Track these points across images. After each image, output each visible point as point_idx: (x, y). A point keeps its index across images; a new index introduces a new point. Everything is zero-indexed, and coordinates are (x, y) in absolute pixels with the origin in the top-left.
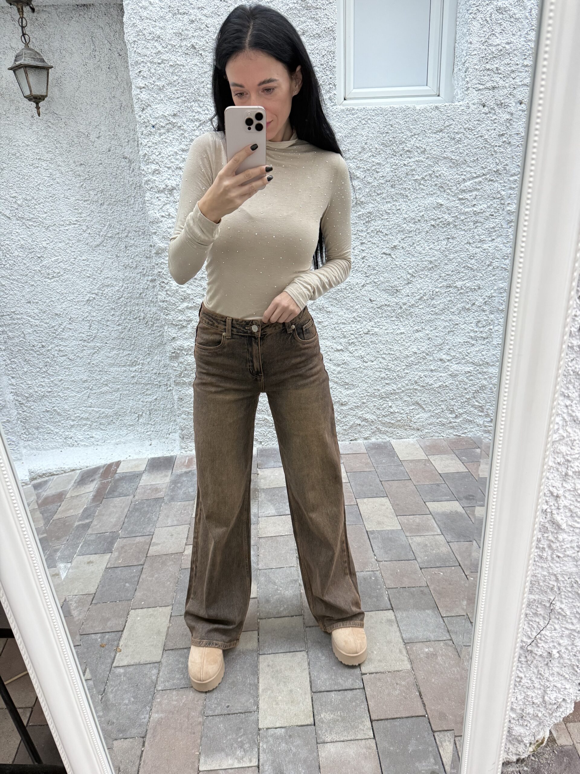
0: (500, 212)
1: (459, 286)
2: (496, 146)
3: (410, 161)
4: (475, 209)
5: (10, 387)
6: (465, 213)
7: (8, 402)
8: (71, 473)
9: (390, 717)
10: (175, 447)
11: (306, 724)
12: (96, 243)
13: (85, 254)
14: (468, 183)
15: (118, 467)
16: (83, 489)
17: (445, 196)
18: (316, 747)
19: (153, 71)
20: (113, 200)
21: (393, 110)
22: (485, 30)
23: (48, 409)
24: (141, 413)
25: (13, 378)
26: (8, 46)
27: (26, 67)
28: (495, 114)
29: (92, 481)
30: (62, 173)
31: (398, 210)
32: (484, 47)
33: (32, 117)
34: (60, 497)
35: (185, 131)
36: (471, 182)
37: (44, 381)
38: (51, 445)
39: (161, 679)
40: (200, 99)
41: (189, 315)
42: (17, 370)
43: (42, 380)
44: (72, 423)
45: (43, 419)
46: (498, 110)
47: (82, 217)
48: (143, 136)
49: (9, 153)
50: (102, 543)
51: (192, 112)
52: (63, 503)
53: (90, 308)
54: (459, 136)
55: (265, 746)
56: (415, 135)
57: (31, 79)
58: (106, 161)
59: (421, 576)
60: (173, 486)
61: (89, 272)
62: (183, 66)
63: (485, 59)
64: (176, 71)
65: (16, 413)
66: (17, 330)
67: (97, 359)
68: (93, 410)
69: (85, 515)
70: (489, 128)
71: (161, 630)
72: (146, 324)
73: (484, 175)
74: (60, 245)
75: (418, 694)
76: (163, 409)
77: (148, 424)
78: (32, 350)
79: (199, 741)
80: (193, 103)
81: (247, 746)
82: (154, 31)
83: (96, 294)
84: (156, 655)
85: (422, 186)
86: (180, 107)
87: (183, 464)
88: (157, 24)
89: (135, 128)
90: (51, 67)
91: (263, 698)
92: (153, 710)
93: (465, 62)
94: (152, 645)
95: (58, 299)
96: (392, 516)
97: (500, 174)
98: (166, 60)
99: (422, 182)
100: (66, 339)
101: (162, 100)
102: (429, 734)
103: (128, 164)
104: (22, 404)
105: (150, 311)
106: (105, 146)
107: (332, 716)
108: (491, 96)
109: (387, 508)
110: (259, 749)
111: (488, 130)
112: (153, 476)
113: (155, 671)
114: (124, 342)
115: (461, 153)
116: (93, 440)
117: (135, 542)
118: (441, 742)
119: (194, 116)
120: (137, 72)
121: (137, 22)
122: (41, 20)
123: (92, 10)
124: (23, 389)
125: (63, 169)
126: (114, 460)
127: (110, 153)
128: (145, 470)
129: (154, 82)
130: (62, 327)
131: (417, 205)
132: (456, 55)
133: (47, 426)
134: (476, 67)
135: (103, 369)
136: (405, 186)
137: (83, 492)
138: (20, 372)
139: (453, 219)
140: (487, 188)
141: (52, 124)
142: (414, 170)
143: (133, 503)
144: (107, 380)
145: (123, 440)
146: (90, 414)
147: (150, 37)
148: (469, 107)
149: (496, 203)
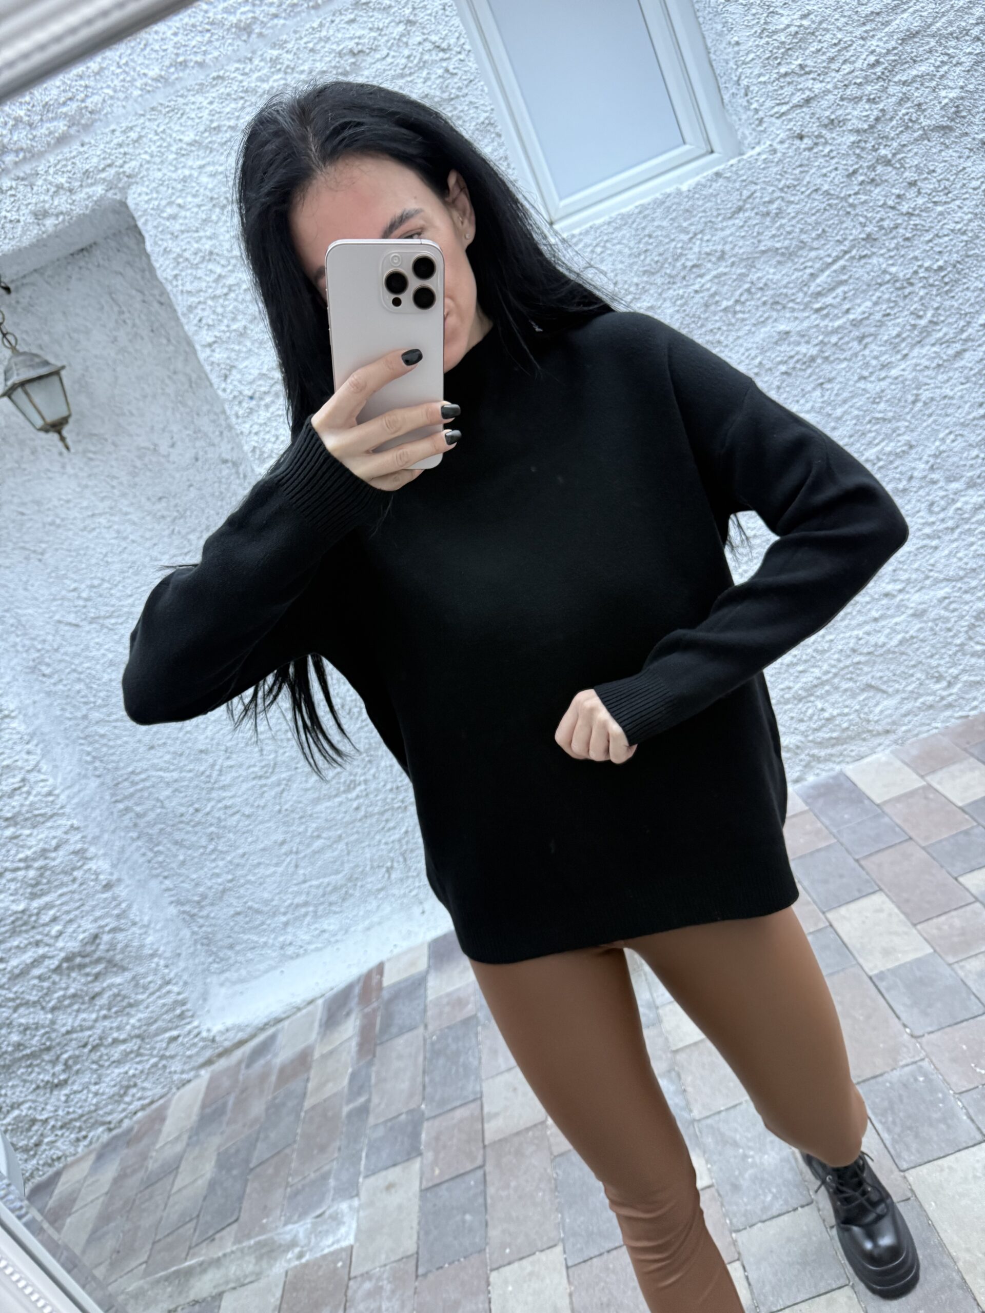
2: (850, 195)
3: (703, 281)
4: (851, 317)
5: (166, 895)
6: (835, 331)
8: (310, 1008)
14: (822, 278)
15: (382, 976)
16: (337, 1034)
17: (788, 315)
19: (220, 310)
21: (643, 208)
22: (754, 11)
23: (238, 909)
24: (389, 864)
25: (166, 877)
27: (23, 384)
28: (826, 143)
29: (348, 1014)
30: (134, 524)
32: (763, 41)
33: (61, 454)
34: (303, 1060)
36: (827, 273)
37: (217, 867)
38: (262, 967)
42: (169, 864)
43: (213, 865)
44: (284, 919)
45: (236, 928)
46: (828, 135)
48: (240, 421)
49: (44, 525)
50: (400, 1138)
52: (312, 1073)
54: (775, 206)
56: (695, 234)
57: (37, 399)
58: (198, 478)
63: (772, 60)
65: (189, 934)
66: (148, 798)
67: (290, 799)
68: (310, 886)
69: (355, 1088)
70: (824, 171)
71: (559, 1306)
73: (846, 252)
78: (181, 822)
82: (200, 246)
85: (740, 316)
89: (223, 409)
90: (63, 367)
93: (739, 78)
96: (905, 929)
97: (875, 240)
99: (738, 308)
100: (230, 786)
101: (250, 350)
104: (193, 915)
106: (188, 455)
108: (807, 117)
109: (890, 915)
111: (825, 175)
112: (446, 974)
115: (789, 233)
116: (326, 935)
117: (456, 1121)
120: (195, 322)
121: (170, 244)
122: (25, 301)
123: (97, 252)
124: (188, 891)
125: (134, 517)
126: (372, 963)
127: (199, 463)
128: (429, 967)
129: (228, 326)
130: (217, 767)
131: (742, 350)
132: (718, 72)
133: (246, 937)
134: (762, 79)
135: (305, 812)
136: (710, 326)
137: (337, 1043)
138: (174, 865)
139: (818, 348)
140: (859, 271)
141: (95, 453)
142: (715, 294)
143: (428, 1041)
144: (317, 829)
145: (375, 919)
146: (308, 893)
147: (198, 259)
148: (775, 151)
149: (887, 292)
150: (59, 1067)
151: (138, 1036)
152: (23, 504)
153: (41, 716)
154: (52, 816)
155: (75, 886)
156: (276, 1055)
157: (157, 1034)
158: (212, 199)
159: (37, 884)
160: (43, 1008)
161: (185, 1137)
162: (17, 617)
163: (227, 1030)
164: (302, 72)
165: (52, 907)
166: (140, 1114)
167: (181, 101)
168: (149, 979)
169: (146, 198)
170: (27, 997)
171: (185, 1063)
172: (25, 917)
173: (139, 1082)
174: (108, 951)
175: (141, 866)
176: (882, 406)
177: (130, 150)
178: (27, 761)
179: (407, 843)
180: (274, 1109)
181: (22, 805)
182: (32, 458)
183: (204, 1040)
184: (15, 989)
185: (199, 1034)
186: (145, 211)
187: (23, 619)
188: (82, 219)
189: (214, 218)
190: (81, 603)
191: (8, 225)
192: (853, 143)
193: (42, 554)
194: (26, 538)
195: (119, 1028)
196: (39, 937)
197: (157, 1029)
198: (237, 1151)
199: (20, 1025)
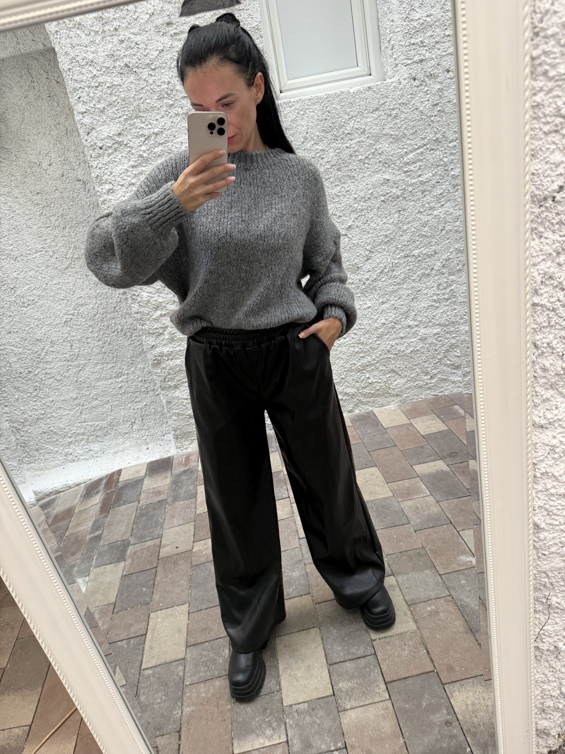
0: (446, 178)
1: (416, 255)
2: (432, 116)
3: (352, 143)
4: (421, 179)
5: (5, 415)
6: (412, 185)
7: (6, 430)
8: (76, 488)
9: (402, 677)
10: (171, 447)
11: (327, 695)
12: (64, 266)
13: (56, 278)
14: (411, 156)
15: (120, 476)
16: (89, 502)
17: (390, 171)
18: (338, 716)
19: (91, 95)
20: (74, 222)
21: (328, 96)
22: (404, 6)
23: (44, 431)
24: (133, 420)
25: (6, 406)
28: (426, 85)
29: (97, 493)
30: (20, 204)
31: (347, 191)
32: (405, 23)
34: (69, 513)
35: (132, 148)
36: (413, 154)
37: (36, 405)
38: (53, 464)
39: (187, 675)
40: (141, 115)
41: (164, 322)
42: (9, 399)
43: (34, 404)
44: (70, 440)
45: (42, 440)
46: (428, 82)
47: (46, 244)
48: (92, 159)
50: (115, 552)
51: (136, 128)
52: (73, 518)
53: (69, 329)
54: (395, 112)
55: (291, 722)
56: (353, 117)
58: (61, 186)
59: (416, 538)
60: (174, 486)
61: (63, 295)
62: (120, 86)
63: (409, 35)
64: (114, 92)
65: (14, 439)
67: (83, 375)
68: (87, 425)
69: (95, 527)
70: (422, 100)
71: (182, 628)
72: (125, 335)
73: (424, 145)
74: (30, 273)
75: (425, 651)
76: (154, 413)
77: (142, 429)
78: (20, 377)
79: (230, 727)
80: (135, 120)
81: (274, 724)
82: (87, 56)
83: (73, 315)
84: (180, 652)
85: (366, 165)
86: (123, 125)
87: (180, 464)
88: (88, 49)
89: (83, 150)
91: (284, 677)
92: (184, 705)
93: (391, 39)
94: (175, 644)
95: (37, 325)
96: (383, 484)
97: (440, 142)
98: (103, 83)
99: (366, 161)
100: (50, 362)
101: (105, 121)
102: (439, 687)
103: (83, 186)
104: (19, 429)
105: (126, 322)
106: (58, 172)
107: (349, 684)
108: (420, 69)
109: (378, 477)
110: (286, 726)
111: (422, 102)
112: (153, 480)
113: (181, 668)
114: (106, 356)
115: (399, 128)
116: (92, 452)
117: (146, 546)
118: (451, 693)
119: (138, 132)
120: (76, 98)
121: (69, 50)
124: (18, 415)
125: (21, 201)
126: (116, 469)
127: (64, 177)
128: (146, 474)
129: (95, 105)
130: (45, 351)
131: (364, 184)
132: (381, 33)
133: (46, 446)
134: (401, 43)
135: (91, 384)
136: (350, 168)
137: (90, 505)
139: (401, 192)
140: (430, 157)
142: (357, 151)
143: (139, 509)
144: (96, 395)
145: (120, 448)
146: (85, 428)
147: (84, 63)
148: (400, 83)
149: (440, 171)
156: (54, 509)
176: (427, 228)
189: (97, 41)
192: (439, 89)
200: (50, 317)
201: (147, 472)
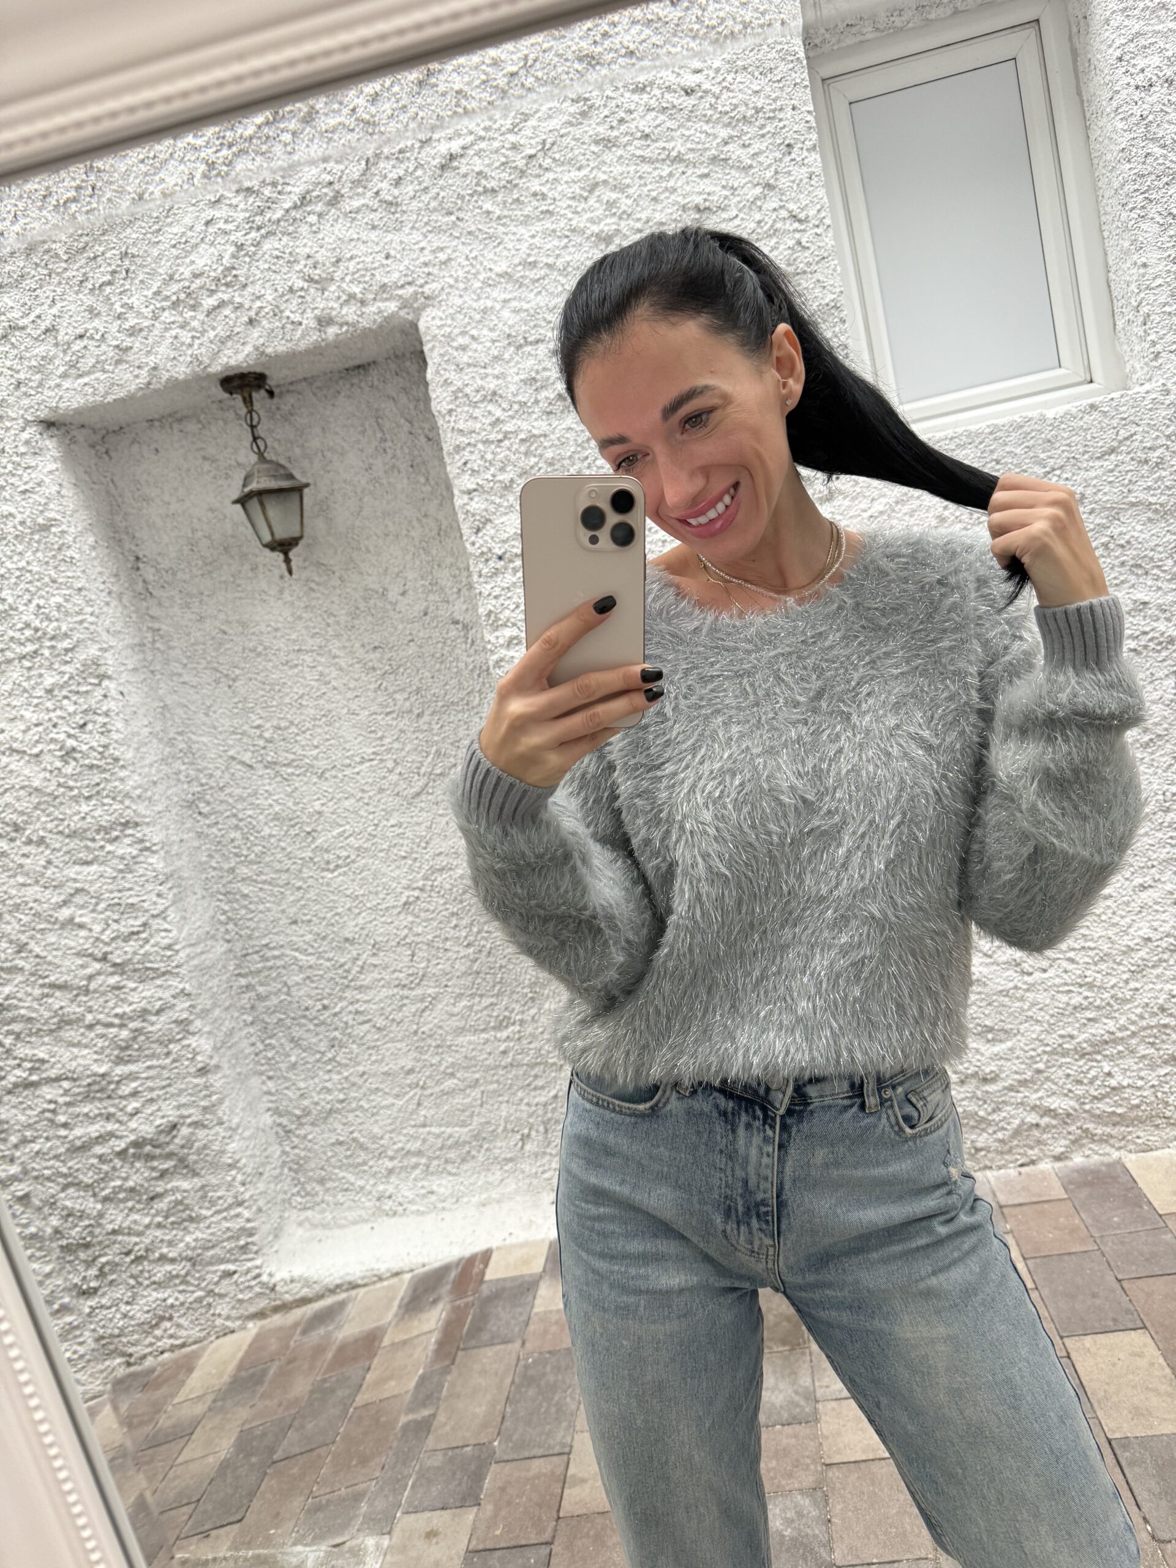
5: (266, 1098)
7: (264, 1131)
8: (392, 1281)
12: (413, 790)
13: (396, 814)
15: (486, 1266)
16: (416, 1323)
17: (1149, 583)
19: (489, 456)
20: (440, 704)
21: (991, 430)
23: (341, 1139)
24: (526, 1131)
25: (270, 1078)
26: (233, 463)
27: (260, 494)
29: (435, 1302)
30: (341, 669)
33: (282, 577)
34: (370, 1342)
37: (330, 1079)
38: (352, 1215)
43: (327, 1077)
44: (390, 1165)
45: (333, 1160)
47: (383, 745)
48: (482, 580)
49: (244, 649)
50: (458, 1476)
52: (376, 1361)
57: (272, 514)
58: (421, 634)
61: (405, 848)
62: (545, 436)
64: (533, 448)
65: (278, 1153)
66: (274, 980)
67: (430, 1021)
68: (429, 1133)
69: (422, 1395)
74: (347, 803)
77: (544, 1153)
78: (304, 1017)
82: (484, 384)
83: (422, 890)
88: (489, 371)
89: (467, 564)
90: (307, 485)
93: (1140, 304)
95: (349, 909)
98: (513, 432)
100: (368, 988)
101: (511, 504)
103: (462, 633)
104: (289, 1131)
106: (417, 608)
109: (1152, 1363)
114: (480, 980)
116: (433, 1198)
117: (530, 1474)
120: (460, 464)
121: (452, 376)
122: (285, 408)
123: (374, 373)
124: (291, 1100)
125: (342, 662)
126: (479, 1247)
127: (428, 618)
128: (544, 1271)
129: (494, 476)
130: (360, 963)
132: (1115, 294)
133: (342, 1174)
135: (444, 1040)
137: (415, 1333)
138: (283, 1066)
141: (318, 584)
143: (522, 1363)
144: (453, 1065)
145: (494, 1195)
146: (424, 1141)
147: (478, 397)
148: (1168, 392)
150: (93, 1272)
151: (190, 1259)
152: (228, 622)
153: (184, 857)
154: (164, 974)
155: (168, 1061)
156: (339, 1327)
157: (211, 1264)
158: (509, 336)
159: (127, 1048)
160: (95, 1195)
161: (210, 1398)
162: (189, 743)
163: (292, 1281)
164: (638, 220)
165: (137, 1078)
166: (166, 1355)
167: (501, 229)
168: (219, 1194)
169: (439, 323)
170: (81, 1177)
171: (233, 1308)
172: (104, 1083)
173: (176, 1315)
174: (183, 1147)
175: (246, 1058)
177: (435, 271)
178: (155, 903)
179: (554, 1110)
180: (321, 1393)
181: (135, 953)
182: (250, 574)
183: (263, 1284)
184: (70, 1164)
185: (258, 1276)
186: (435, 336)
187: (195, 747)
188: (366, 333)
189: (507, 356)
190: (261, 743)
191: (289, 326)
193: (234, 680)
194: (221, 660)
195: (171, 1243)
196: (112, 1110)
197: (212, 1257)
198: (264, 1434)
199: (64, 1208)
200: (377, 893)
201: (549, 1265)
